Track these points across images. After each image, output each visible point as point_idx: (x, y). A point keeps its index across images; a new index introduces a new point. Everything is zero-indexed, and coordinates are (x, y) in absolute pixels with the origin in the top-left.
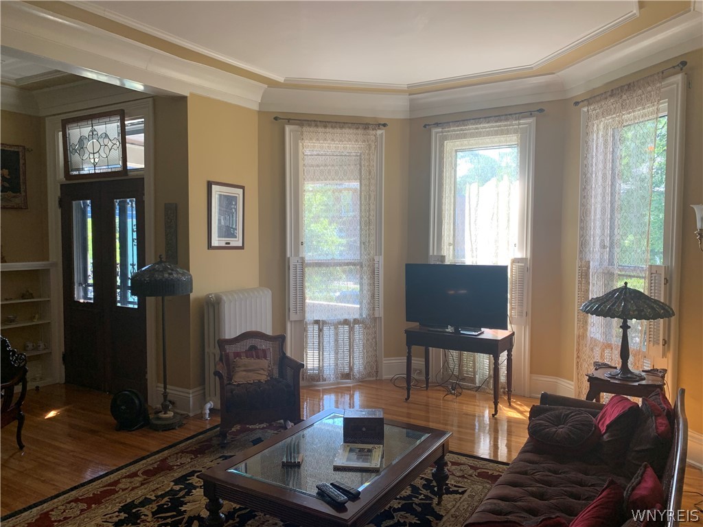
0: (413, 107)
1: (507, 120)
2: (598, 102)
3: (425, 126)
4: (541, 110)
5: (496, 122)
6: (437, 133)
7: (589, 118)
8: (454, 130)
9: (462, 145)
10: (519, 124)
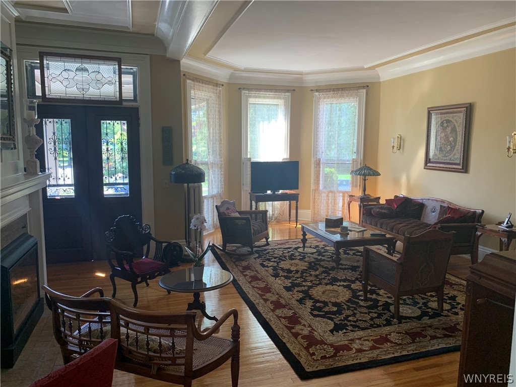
0: (232, 77)
1: (280, 92)
2: (325, 92)
3: (239, 89)
4: (294, 90)
5: (275, 92)
6: (244, 93)
7: (320, 98)
8: (253, 93)
9: (258, 101)
10: (285, 95)
